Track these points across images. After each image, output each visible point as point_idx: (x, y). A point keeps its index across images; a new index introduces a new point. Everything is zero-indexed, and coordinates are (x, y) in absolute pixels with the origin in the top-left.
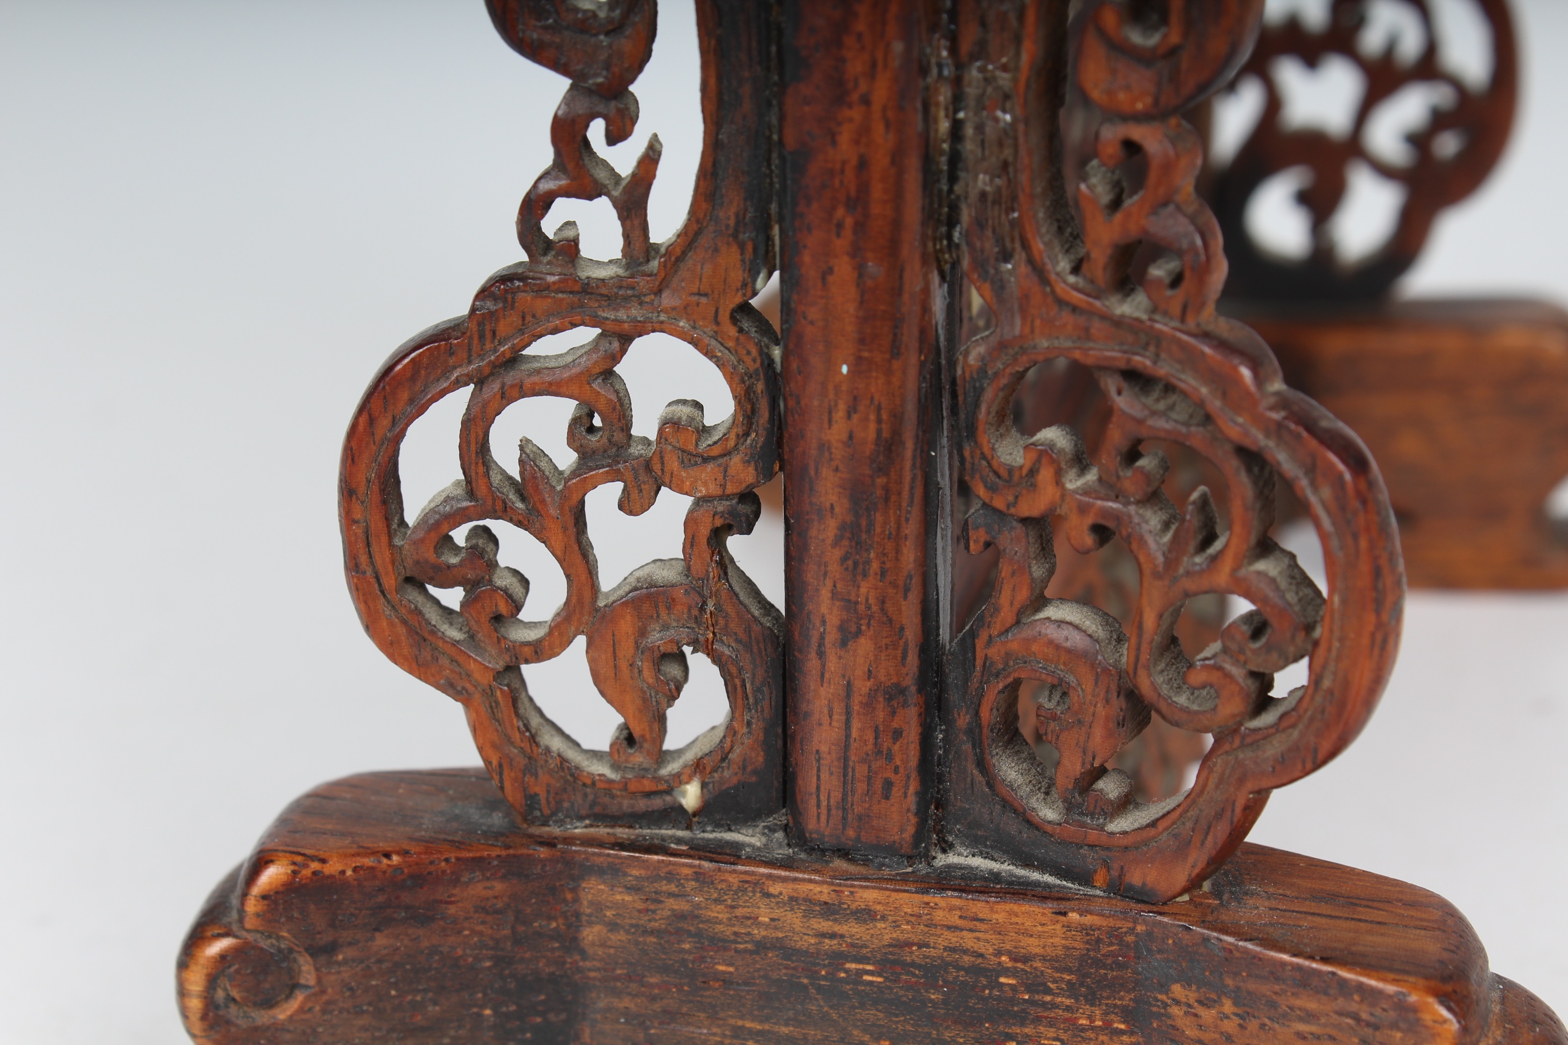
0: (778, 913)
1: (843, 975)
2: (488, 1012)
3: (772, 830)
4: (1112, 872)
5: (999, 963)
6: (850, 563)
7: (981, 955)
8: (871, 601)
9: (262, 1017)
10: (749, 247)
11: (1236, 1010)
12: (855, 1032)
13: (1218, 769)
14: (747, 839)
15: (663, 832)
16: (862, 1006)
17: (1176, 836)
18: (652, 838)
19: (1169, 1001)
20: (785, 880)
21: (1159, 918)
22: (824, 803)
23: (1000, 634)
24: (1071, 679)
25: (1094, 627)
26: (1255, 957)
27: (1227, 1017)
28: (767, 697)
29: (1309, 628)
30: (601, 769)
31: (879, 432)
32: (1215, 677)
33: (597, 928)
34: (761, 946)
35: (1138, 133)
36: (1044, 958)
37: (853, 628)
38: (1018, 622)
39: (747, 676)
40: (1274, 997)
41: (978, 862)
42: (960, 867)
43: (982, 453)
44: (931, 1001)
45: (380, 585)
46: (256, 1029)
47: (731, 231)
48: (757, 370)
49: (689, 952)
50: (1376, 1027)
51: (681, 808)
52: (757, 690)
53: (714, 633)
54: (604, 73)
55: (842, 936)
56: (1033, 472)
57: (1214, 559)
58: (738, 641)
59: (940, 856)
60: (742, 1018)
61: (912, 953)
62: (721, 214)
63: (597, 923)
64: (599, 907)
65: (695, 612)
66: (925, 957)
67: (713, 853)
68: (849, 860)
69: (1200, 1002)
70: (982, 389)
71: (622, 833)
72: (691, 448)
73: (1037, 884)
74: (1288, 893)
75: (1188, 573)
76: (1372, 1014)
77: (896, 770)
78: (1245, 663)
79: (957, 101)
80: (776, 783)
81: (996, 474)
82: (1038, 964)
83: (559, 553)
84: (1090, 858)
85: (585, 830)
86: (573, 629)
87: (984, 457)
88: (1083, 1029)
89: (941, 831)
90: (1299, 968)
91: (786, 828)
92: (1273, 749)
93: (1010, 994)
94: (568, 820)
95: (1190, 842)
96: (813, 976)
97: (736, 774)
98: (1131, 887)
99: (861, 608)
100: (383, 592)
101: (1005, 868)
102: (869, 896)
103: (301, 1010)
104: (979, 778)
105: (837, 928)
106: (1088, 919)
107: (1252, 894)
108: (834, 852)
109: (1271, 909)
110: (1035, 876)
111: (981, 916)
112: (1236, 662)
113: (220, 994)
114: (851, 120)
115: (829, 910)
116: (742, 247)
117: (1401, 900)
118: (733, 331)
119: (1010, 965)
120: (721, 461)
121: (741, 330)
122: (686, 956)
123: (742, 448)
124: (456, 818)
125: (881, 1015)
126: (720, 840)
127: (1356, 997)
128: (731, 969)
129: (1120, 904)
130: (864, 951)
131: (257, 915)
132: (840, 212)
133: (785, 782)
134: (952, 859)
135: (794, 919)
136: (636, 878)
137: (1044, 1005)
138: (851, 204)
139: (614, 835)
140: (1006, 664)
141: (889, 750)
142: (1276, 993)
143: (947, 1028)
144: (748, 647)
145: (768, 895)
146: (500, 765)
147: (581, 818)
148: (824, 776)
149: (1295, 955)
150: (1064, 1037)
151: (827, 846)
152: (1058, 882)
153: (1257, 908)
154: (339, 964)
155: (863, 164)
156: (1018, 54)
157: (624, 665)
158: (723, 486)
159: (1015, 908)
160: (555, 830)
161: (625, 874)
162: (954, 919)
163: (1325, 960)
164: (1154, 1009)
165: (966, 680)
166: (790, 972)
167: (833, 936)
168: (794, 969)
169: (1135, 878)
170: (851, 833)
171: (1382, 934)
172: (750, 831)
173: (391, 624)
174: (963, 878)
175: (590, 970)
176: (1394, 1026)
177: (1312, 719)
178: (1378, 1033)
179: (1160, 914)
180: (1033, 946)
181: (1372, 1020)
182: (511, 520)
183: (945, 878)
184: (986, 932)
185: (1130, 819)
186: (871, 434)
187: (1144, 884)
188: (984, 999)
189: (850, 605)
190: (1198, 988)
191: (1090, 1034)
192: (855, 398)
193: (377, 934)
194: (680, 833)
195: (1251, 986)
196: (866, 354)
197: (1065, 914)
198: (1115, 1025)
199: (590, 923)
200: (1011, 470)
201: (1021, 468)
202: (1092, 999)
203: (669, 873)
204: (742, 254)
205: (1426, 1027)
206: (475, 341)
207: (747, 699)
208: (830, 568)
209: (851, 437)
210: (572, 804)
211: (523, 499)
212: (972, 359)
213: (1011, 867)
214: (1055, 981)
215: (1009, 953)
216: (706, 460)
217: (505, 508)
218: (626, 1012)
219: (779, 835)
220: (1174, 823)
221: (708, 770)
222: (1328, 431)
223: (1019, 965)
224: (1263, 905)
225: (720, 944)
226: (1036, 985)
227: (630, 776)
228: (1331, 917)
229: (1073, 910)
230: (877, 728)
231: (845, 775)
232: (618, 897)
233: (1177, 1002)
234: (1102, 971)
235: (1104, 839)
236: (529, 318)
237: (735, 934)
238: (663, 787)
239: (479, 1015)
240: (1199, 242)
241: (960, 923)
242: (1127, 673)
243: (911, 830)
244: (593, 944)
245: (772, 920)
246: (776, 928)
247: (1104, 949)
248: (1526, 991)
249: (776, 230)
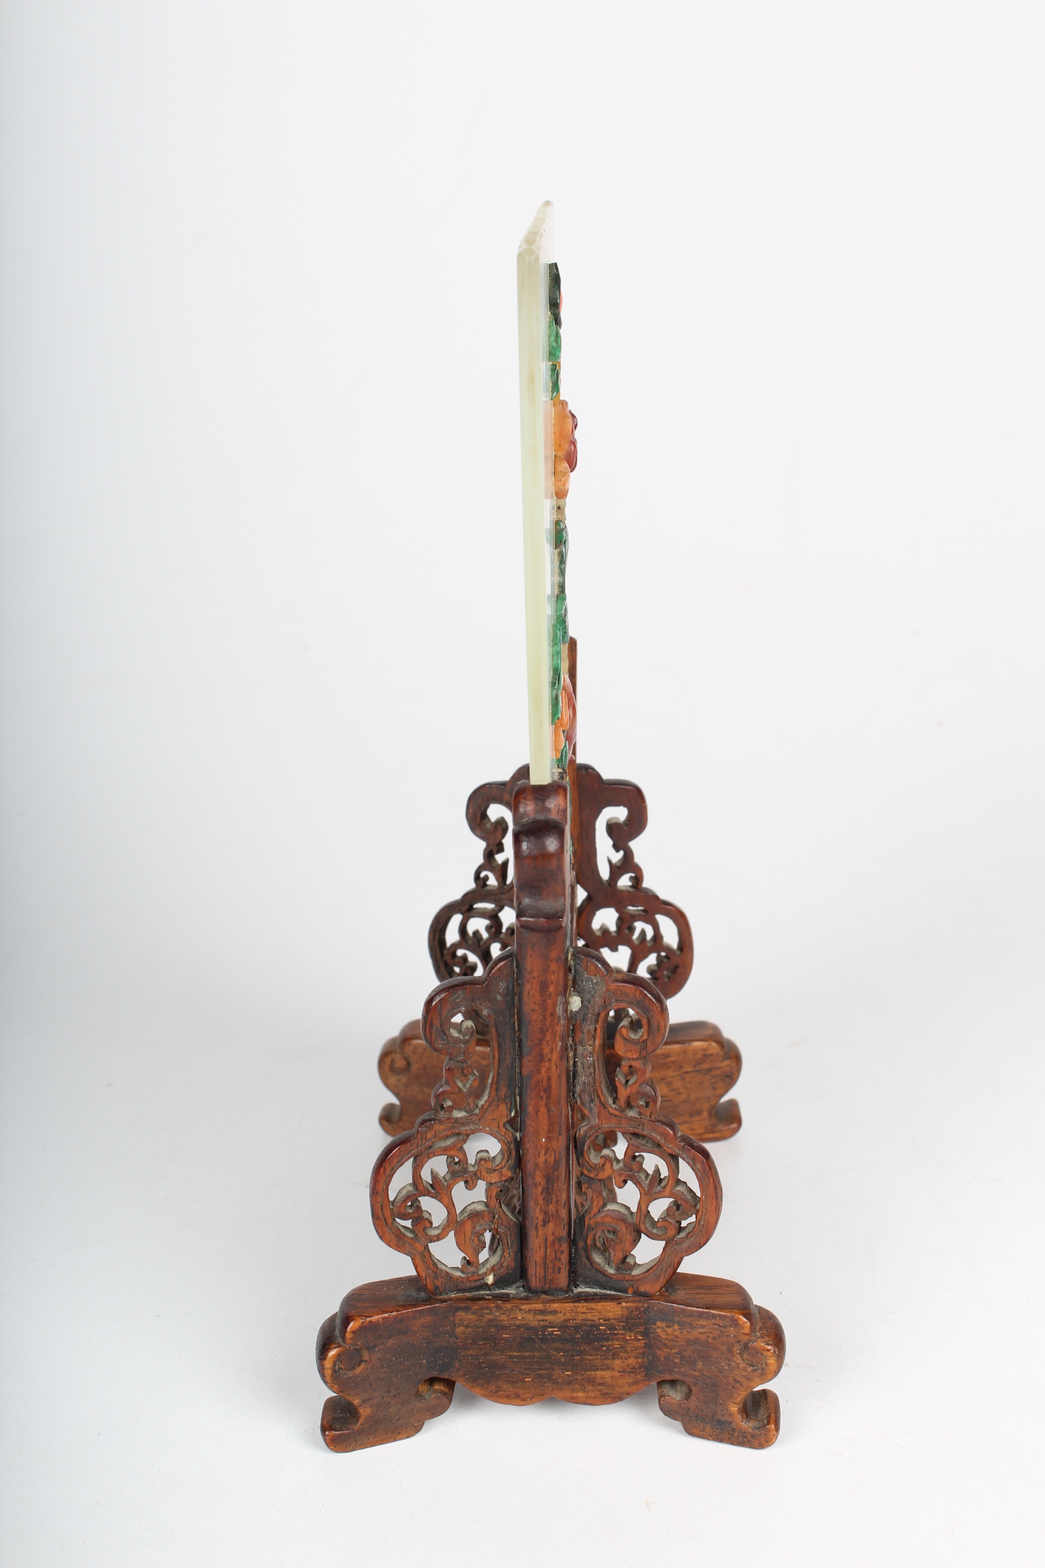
0: (525, 1315)
1: (547, 1333)
2: (425, 1361)
3: (518, 1287)
4: (635, 1288)
5: (600, 1322)
6: (546, 1200)
7: (594, 1321)
8: (553, 1211)
9: (351, 1374)
10: (509, 1104)
11: (679, 1328)
12: (551, 1352)
13: (668, 1252)
14: (510, 1292)
15: (481, 1292)
16: (554, 1343)
17: (655, 1274)
18: (478, 1295)
19: (656, 1328)
20: (526, 1304)
21: (651, 1301)
22: (538, 1277)
23: (594, 1216)
24: (618, 1228)
25: (624, 1211)
26: (684, 1310)
27: (676, 1330)
28: (515, 1244)
29: (695, 1206)
30: (459, 1274)
31: (555, 1158)
32: (666, 1224)
33: (461, 1328)
34: (519, 1327)
35: (634, 1063)
36: (614, 1319)
37: (547, 1220)
38: (599, 1212)
39: (509, 1238)
40: (691, 1322)
41: (588, 1290)
42: (584, 1292)
43: (586, 1160)
44: (577, 1338)
45: (386, 1222)
46: (349, 1378)
47: (503, 1099)
48: (511, 1141)
49: (494, 1332)
50: (725, 1327)
51: (487, 1283)
52: (512, 1242)
53: (498, 1226)
54: (463, 1055)
55: (547, 1320)
56: (603, 1165)
57: (664, 1187)
58: (506, 1227)
59: (575, 1289)
60: (512, 1352)
61: (570, 1323)
62: (500, 1094)
63: (461, 1326)
64: (461, 1320)
65: (491, 1219)
66: (575, 1323)
67: (501, 1298)
68: (546, 1294)
69: (666, 1326)
70: (585, 1141)
71: (468, 1294)
72: (490, 1167)
73: (609, 1295)
74: (689, 1287)
75: (655, 1193)
76: (723, 1323)
77: (562, 1264)
78: (675, 1218)
79: (575, 1056)
80: (518, 1272)
81: (591, 1167)
82: (612, 1321)
83: (446, 1205)
84: (627, 1284)
85: (455, 1295)
86: (450, 1229)
87: (586, 1161)
88: (628, 1340)
89: (574, 1281)
90: (699, 1311)
91: (523, 1286)
92: (685, 1245)
93: (603, 1332)
94: (449, 1293)
95: (660, 1276)
96: (537, 1335)
97: (505, 1270)
98: (641, 1292)
99: (550, 1213)
100: (387, 1224)
101: (598, 1290)
102: (556, 1306)
103: (364, 1369)
104: (587, 1263)
105: (545, 1318)
106: (629, 1304)
107: (678, 1289)
108: (541, 1292)
109: (686, 1293)
110: (608, 1292)
111: (593, 1308)
112: (672, 1219)
113: (337, 1367)
114: (545, 1066)
115: (542, 1312)
116: (507, 1104)
117: (724, 1285)
118: (504, 1130)
119: (603, 1322)
120: (500, 1170)
121: (507, 1129)
122: (493, 1334)
123: (507, 1165)
124: (409, 1296)
125: (560, 1345)
126: (502, 1293)
127: (718, 1319)
128: (508, 1336)
129: (638, 1299)
130: (554, 1324)
131: (351, 1338)
132: (542, 1093)
133: (522, 1272)
134: (579, 1290)
135: (530, 1317)
136: (475, 1310)
137: (615, 1334)
138: (545, 1091)
139: (465, 1296)
140: (596, 1225)
141: (560, 1258)
142: (692, 1320)
143: (583, 1346)
144: (509, 1228)
145: (521, 1310)
146: (426, 1277)
147: (453, 1291)
148: (538, 1268)
149: (697, 1308)
150: (621, 1344)
151: (539, 1291)
152: (616, 1293)
153: (681, 1294)
154: (377, 1352)
155: (549, 1079)
156: (595, 1041)
157: (468, 1240)
158: (501, 1178)
159: (604, 1303)
160: (445, 1297)
161: (471, 1309)
162: (584, 1310)
163: (707, 1308)
164: (651, 1331)
165: (582, 1232)
166: (529, 1334)
167: (543, 1321)
168: (531, 1333)
169: (642, 1289)
170: (547, 1286)
171: (722, 1297)
172: (510, 1289)
173: (390, 1235)
174: (585, 1296)
175: (459, 1342)
176: (731, 1326)
177: (698, 1234)
178: (726, 1329)
179: (652, 1300)
180: (611, 1315)
181: (724, 1325)
182: (430, 1196)
183: (580, 1297)
184: (595, 1313)
185: (638, 1270)
186: (553, 1159)
187: (645, 1291)
188: (595, 1335)
189: (546, 1213)
190: (666, 1322)
191: (631, 1342)
192: (547, 1149)
193: (389, 1340)
194: (487, 1292)
195: (684, 1319)
196: (550, 1135)
197: (621, 1304)
198: (639, 1337)
199: (459, 1327)
200: (595, 1165)
201: (599, 1164)
202: (630, 1331)
203: (487, 1306)
204: (507, 1106)
205: (741, 1325)
206: (420, 1141)
207: (509, 1245)
208: (539, 1202)
209: (546, 1161)
210: (450, 1287)
211: (433, 1188)
212: (582, 1132)
213: (600, 1290)
214: (618, 1326)
215: (603, 1319)
216: (495, 1171)
217: (429, 1192)
218: (472, 1355)
219: (521, 1289)
220: (654, 1270)
221: (496, 1270)
222: (697, 1147)
223: (606, 1322)
224: (683, 1293)
225: (504, 1328)
226: (612, 1328)
227: (469, 1275)
228: (704, 1294)
229: (623, 1302)
230: (556, 1251)
231: (545, 1268)
232: (469, 1317)
233: (659, 1328)
234: (634, 1321)
235: (631, 1278)
236: (437, 1132)
237: (510, 1324)
238: (481, 1277)
239: (421, 1363)
240: (653, 1093)
241: (586, 1311)
242: (637, 1225)
243: (567, 1283)
244: (460, 1333)
245: (522, 1318)
246: (524, 1320)
247: (634, 1313)
248: (765, 1309)
249: (518, 1098)
